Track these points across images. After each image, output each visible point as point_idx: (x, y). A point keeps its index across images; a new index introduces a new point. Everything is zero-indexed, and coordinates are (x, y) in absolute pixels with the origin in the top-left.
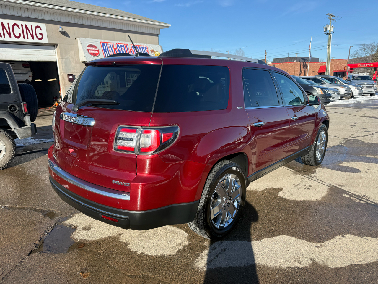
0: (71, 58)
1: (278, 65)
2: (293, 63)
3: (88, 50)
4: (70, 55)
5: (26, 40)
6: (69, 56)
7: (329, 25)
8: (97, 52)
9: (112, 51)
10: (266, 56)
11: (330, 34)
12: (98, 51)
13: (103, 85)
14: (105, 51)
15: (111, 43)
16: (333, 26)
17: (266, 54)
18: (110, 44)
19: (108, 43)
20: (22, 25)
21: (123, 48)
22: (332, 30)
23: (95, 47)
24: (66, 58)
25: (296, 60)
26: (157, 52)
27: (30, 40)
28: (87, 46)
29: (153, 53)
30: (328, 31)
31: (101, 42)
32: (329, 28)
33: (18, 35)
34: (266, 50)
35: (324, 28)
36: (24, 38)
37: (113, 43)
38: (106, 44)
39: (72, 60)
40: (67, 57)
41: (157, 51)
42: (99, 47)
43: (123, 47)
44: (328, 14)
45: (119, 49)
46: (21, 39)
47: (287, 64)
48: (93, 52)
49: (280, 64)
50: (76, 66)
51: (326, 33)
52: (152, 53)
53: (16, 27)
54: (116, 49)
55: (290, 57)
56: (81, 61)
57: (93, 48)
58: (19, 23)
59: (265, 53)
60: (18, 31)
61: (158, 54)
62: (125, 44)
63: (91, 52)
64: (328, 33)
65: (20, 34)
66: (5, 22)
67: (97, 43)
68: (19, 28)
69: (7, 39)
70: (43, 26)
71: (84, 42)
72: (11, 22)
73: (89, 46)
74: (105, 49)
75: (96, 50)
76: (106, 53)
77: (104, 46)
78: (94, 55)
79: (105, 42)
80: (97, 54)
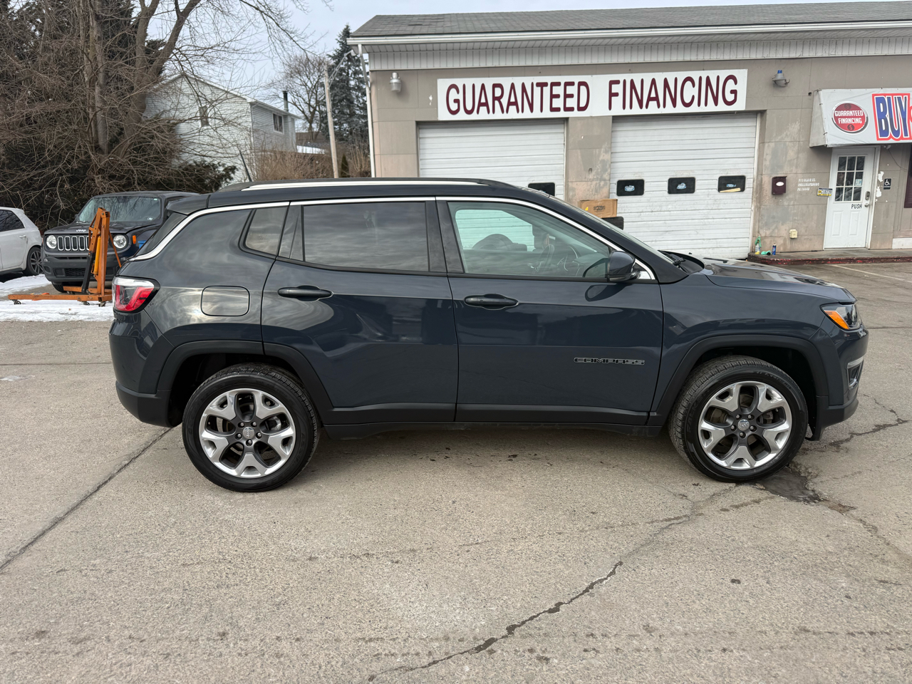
0: (788, 139)
3: (836, 118)
4: (789, 133)
5: (703, 109)
6: (786, 135)
8: (858, 121)
9: (903, 113)
12: (863, 118)
13: (856, 203)
14: (881, 116)
15: (903, 95)
18: (899, 99)
19: (893, 95)
20: (700, 78)
23: (857, 108)
24: (777, 140)
27: (711, 107)
28: (834, 108)
31: (873, 95)
33: (687, 100)
36: (699, 105)
37: (909, 95)
38: (889, 99)
39: (791, 144)
40: (779, 138)
42: (868, 109)
46: (694, 108)
48: (850, 121)
50: (798, 158)
53: (689, 84)
56: (811, 145)
57: (851, 113)
58: (695, 75)
60: (690, 91)
63: (844, 121)
65: (693, 97)
66: (671, 77)
67: (863, 99)
68: (694, 86)
69: (669, 109)
70: (742, 74)
71: (830, 100)
72: (682, 76)
73: (840, 108)
74: (882, 111)
75: (858, 117)
76: (883, 120)
77: (881, 104)
78: (850, 128)
79: (885, 95)
80: (859, 125)
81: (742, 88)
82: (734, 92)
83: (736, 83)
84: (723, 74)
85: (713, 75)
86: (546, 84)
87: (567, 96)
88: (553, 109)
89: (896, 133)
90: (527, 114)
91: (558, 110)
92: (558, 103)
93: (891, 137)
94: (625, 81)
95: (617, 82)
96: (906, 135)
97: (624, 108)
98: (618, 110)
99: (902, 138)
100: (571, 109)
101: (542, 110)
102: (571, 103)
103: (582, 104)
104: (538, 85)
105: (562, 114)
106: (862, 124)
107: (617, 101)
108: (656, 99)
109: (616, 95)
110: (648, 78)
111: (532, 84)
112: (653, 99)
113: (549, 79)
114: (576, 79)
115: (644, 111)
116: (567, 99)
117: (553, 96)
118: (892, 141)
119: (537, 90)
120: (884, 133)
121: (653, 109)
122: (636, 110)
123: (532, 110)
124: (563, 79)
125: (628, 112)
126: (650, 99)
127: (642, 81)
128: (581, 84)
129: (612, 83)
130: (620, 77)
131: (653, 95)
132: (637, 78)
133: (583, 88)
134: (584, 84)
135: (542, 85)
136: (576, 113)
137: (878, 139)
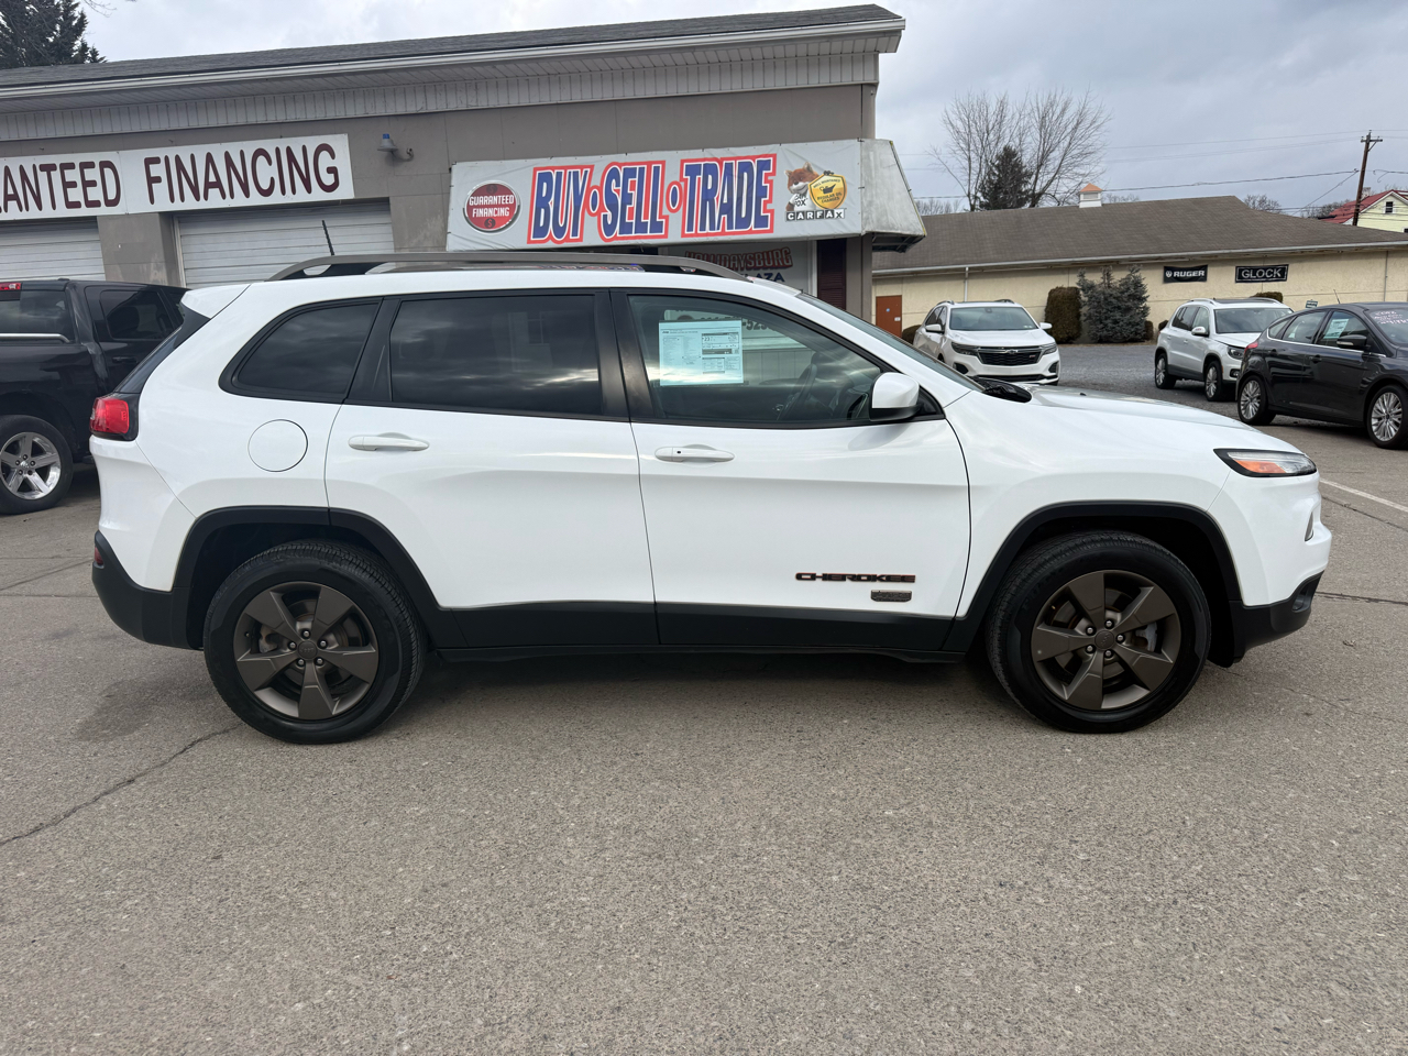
0: (429, 244)
3: (470, 208)
4: (428, 234)
5: (289, 199)
6: (425, 237)
8: (503, 212)
9: (578, 198)
12: (512, 207)
14: (542, 203)
15: (582, 167)
19: (565, 168)
20: (278, 150)
21: (633, 183)
23: (504, 190)
24: (412, 245)
26: (826, 178)
27: (302, 196)
28: (471, 192)
29: (801, 184)
31: (536, 170)
33: (265, 185)
36: (283, 192)
37: (591, 168)
38: (559, 175)
40: (415, 241)
41: (827, 173)
42: (523, 190)
43: (637, 179)
45: (613, 187)
46: (276, 198)
48: (490, 212)
52: (794, 186)
53: (261, 160)
54: (600, 189)
57: (494, 199)
58: (269, 145)
60: (266, 172)
61: (830, 185)
62: (649, 164)
63: (481, 213)
65: (272, 179)
66: (234, 149)
67: (518, 176)
68: (270, 163)
69: (240, 200)
70: (340, 143)
71: (467, 179)
72: (250, 147)
73: (477, 193)
74: (544, 195)
75: (505, 206)
76: (543, 210)
77: (545, 184)
78: (488, 224)
79: (553, 168)
80: (503, 219)
81: (343, 162)
82: (332, 170)
83: (333, 156)
84: (312, 143)
85: (296, 144)
86: (53, 167)
87: (88, 184)
88: (70, 205)
89: (559, 231)
90: (33, 213)
91: (77, 205)
92: (76, 194)
93: (550, 237)
94: (167, 159)
95: (156, 161)
96: (575, 234)
97: (172, 200)
98: (163, 204)
99: (567, 240)
100: (96, 204)
101: (54, 207)
102: (95, 194)
103: (112, 195)
104: (43, 168)
105: (84, 212)
106: (509, 217)
107: (161, 189)
108: (218, 184)
109: (158, 180)
110: (200, 152)
111: (34, 166)
112: (213, 185)
113: (57, 159)
114: (96, 157)
115: (202, 205)
116: (88, 189)
117: (67, 185)
118: (550, 244)
119: (43, 176)
120: (540, 231)
121: (215, 200)
122: (190, 204)
123: (40, 208)
124: (77, 158)
125: (178, 206)
126: (208, 185)
127: (192, 157)
128: (105, 164)
129: (149, 162)
130: (160, 153)
131: (212, 178)
132: (184, 153)
133: (108, 171)
134: (109, 165)
135: (48, 168)
136: (103, 211)
137: (529, 242)
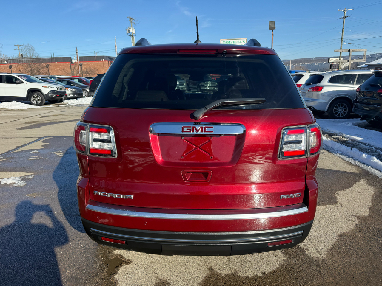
1: (86, 63)
2: (101, 62)
7: (131, 28)
10: (78, 53)
11: (133, 36)
16: (134, 29)
17: (77, 52)
22: (134, 32)
25: (103, 60)
30: (131, 33)
32: (131, 31)
34: (76, 47)
35: (126, 30)
44: (128, 17)
47: (95, 62)
49: (88, 63)
51: (129, 34)
55: (96, 55)
59: (76, 50)
64: (131, 35)
